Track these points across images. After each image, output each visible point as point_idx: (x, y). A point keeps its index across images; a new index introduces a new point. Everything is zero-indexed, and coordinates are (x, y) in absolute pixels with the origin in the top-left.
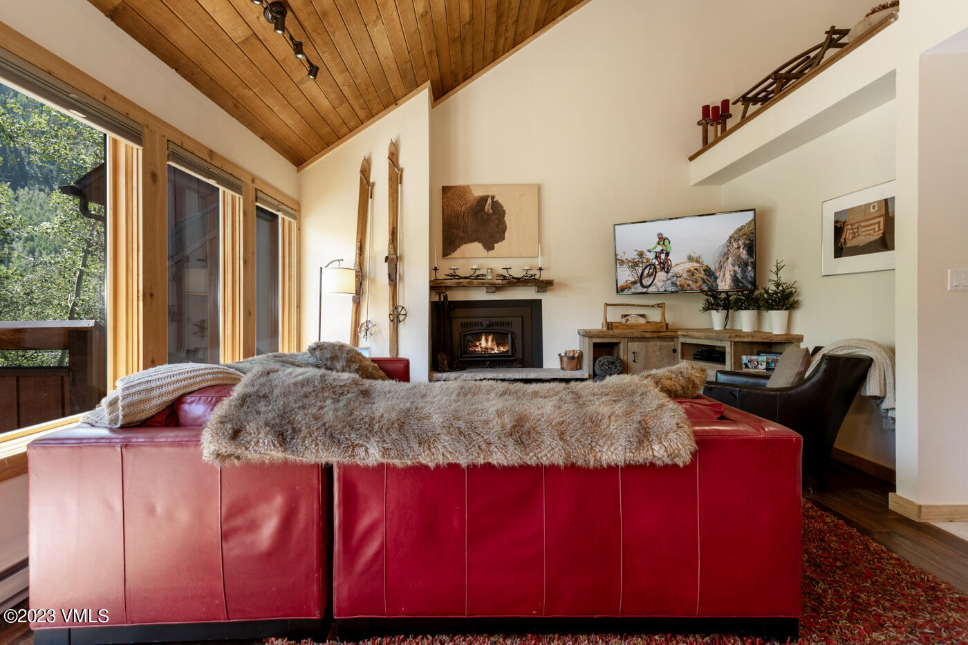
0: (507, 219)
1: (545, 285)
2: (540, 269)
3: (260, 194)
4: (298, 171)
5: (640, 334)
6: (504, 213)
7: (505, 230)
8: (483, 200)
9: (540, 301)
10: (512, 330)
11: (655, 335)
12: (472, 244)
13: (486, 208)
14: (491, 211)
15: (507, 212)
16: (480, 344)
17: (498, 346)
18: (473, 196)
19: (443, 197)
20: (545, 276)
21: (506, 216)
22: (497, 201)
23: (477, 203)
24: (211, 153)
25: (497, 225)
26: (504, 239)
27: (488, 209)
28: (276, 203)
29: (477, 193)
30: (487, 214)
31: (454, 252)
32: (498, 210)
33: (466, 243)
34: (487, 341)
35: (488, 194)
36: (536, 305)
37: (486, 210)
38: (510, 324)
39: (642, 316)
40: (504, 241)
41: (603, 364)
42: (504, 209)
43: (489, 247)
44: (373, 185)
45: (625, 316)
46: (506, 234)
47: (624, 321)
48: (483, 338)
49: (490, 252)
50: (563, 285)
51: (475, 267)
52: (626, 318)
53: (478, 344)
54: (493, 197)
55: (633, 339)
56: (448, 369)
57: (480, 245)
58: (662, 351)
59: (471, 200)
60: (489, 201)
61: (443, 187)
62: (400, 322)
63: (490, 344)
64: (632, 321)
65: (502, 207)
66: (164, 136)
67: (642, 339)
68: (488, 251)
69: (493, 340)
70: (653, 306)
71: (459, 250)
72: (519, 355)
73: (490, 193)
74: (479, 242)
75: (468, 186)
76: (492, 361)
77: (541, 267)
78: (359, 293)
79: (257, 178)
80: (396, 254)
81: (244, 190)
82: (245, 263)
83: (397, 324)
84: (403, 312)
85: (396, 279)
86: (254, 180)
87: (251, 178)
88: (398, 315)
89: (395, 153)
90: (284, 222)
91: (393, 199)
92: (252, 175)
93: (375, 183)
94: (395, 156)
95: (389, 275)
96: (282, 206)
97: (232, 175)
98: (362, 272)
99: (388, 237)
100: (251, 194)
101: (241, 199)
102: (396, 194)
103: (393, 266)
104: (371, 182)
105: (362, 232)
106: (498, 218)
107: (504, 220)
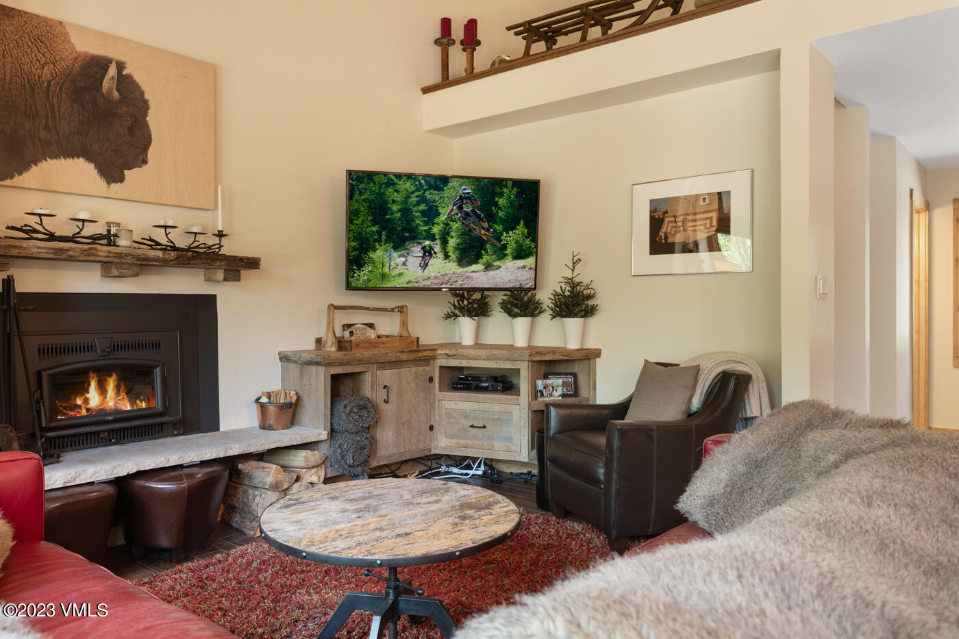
0: (151, 119)
2: (220, 235)
5: (395, 356)
6: (144, 106)
7: (148, 143)
8: (98, 65)
9: (212, 299)
12: (70, 161)
13: (106, 84)
14: (116, 94)
15: (151, 104)
16: (86, 401)
18: (74, 49)
20: (232, 248)
21: (150, 112)
22: (129, 77)
23: (81, 68)
25: (131, 130)
26: (145, 162)
27: (110, 90)
29: (83, 45)
30: (107, 99)
31: (20, 172)
32: (133, 95)
33: (54, 155)
34: (102, 390)
36: (207, 307)
37: (105, 90)
38: (155, 346)
39: (371, 326)
40: (145, 168)
42: (147, 97)
45: (349, 326)
46: (150, 151)
47: (349, 335)
48: (93, 384)
49: (113, 185)
51: (81, 216)
52: (350, 330)
53: (79, 402)
54: (121, 65)
55: (384, 364)
57: (92, 166)
59: (66, 57)
60: (112, 71)
64: (359, 334)
65: (142, 93)
68: (109, 183)
69: (118, 387)
70: (392, 310)
72: (176, 412)
73: (115, 55)
74: (89, 159)
76: (109, 431)
77: (222, 231)
106: (131, 115)
107: (146, 122)
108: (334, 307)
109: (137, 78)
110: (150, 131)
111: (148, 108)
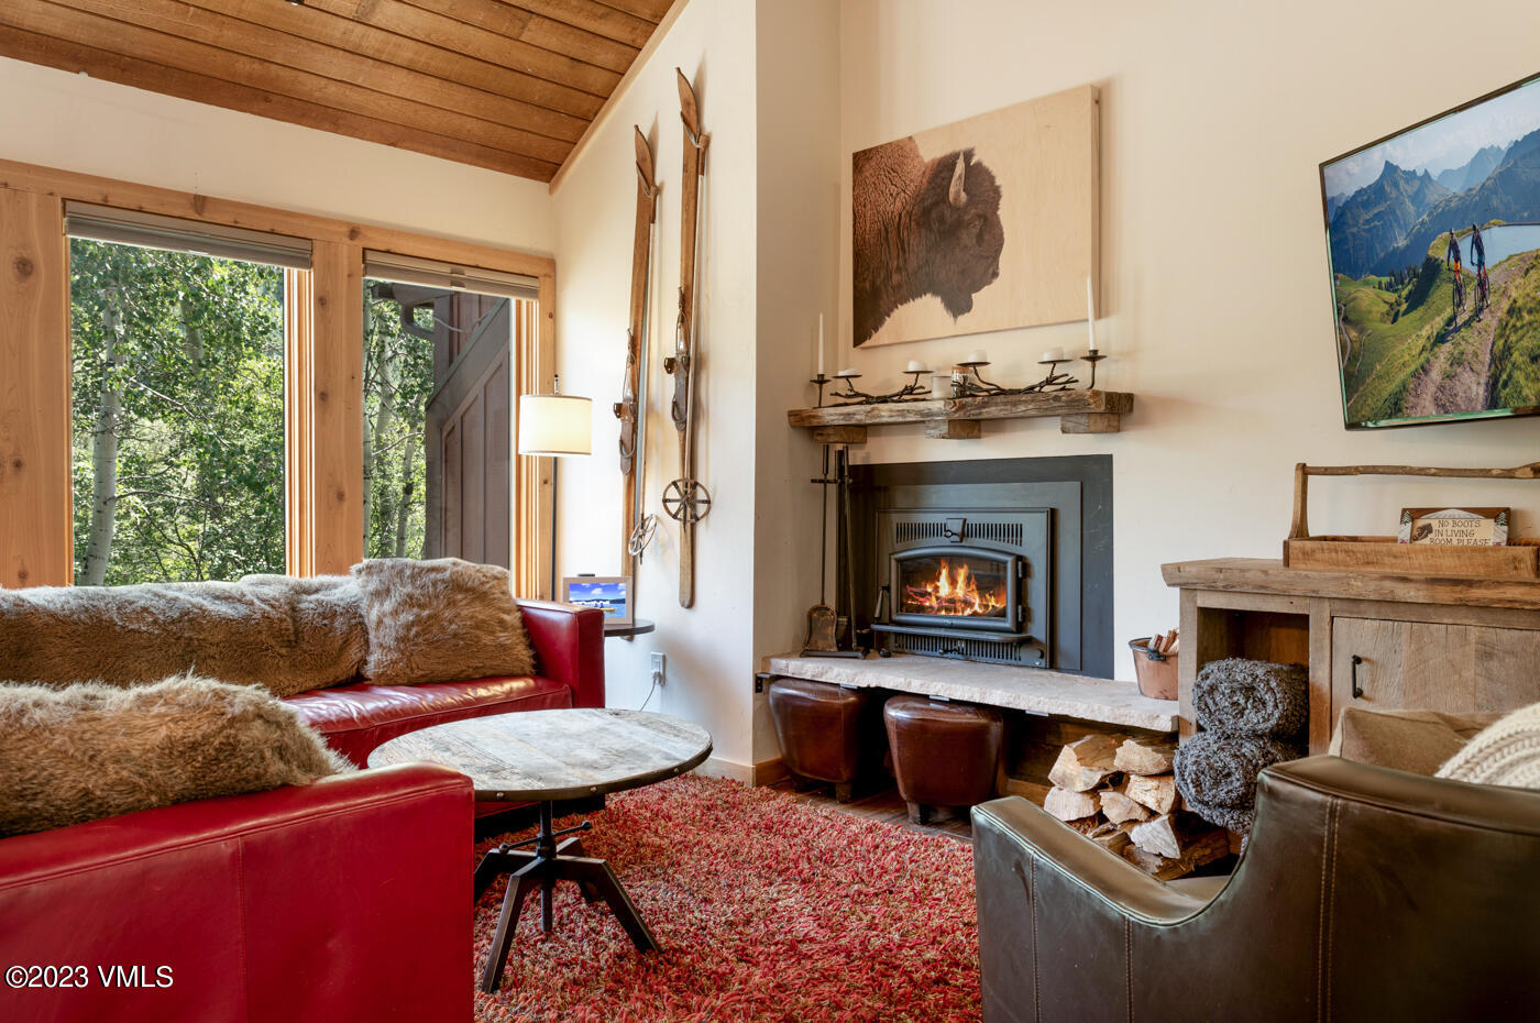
0: (1004, 213)
1: (1118, 409)
2: (1094, 357)
3: (371, 257)
4: (551, 191)
5: (1372, 585)
6: (997, 196)
7: (1001, 245)
8: (946, 166)
9: (1106, 461)
10: (1019, 551)
11: (1444, 594)
13: (952, 190)
14: (963, 196)
15: (1004, 191)
16: (936, 590)
17: (982, 597)
18: (923, 161)
19: (854, 181)
20: (1112, 377)
21: (1003, 203)
22: (979, 164)
23: (930, 182)
25: (980, 237)
26: (995, 274)
27: (958, 193)
28: (446, 269)
29: (930, 153)
30: (955, 208)
31: (876, 330)
32: (983, 187)
33: (904, 300)
34: (953, 582)
35: (957, 149)
36: (1094, 477)
37: (951, 199)
38: (1015, 532)
39: (1493, 514)
40: (996, 282)
41: (1213, 689)
42: (998, 182)
43: (958, 305)
44: (658, 191)
45: (1413, 514)
47: (1405, 532)
48: (944, 572)
49: (960, 318)
51: (912, 367)
52: (1421, 522)
54: (968, 155)
55: (1352, 604)
56: (835, 649)
57: (939, 299)
58: (1493, 663)
59: (915, 176)
60: (960, 168)
61: (856, 156)
63: (960, 591)
64: (1445, 532)
65: (992, 179)
67: (1389, 607)
68: (955, 316)
69: (968, 579)
70: (1508, 474)
71: (888, 321)
72: (1038, 629)
73: (961, 145)
74: (935, 293)
75: (910, 138)
76: (967, 641)
77: (1095, 352)
78: (630, 451)
79: (369, 228)
80: (688, 352)
81: (316, 258)
82: (322, 397)
83: (693, 526)
84: (701, 495)
85: (689, 414)
86: (354, 232)
87: (345, 229)
88: (691, 503)
89: (692, 101)
90: (519, 303)
91: (687, 214)
92: (348, 224)
93: (662, 184)
94: (693, 107)
95: (675, 404)
96: (469, 273)
97: (272, 232)
98: (636, 398)
99: (677, 311)
100: (345, 262)
101: (309, 276)
102: (693, 202)
103: (683, 382)
104: (658, 183)
105: (637, 307)
106: (979, 216)
107: (997, 217)
108: (1305, 471)
109: (986, 163)
110: (1001, 229)
111: (1000, 197)
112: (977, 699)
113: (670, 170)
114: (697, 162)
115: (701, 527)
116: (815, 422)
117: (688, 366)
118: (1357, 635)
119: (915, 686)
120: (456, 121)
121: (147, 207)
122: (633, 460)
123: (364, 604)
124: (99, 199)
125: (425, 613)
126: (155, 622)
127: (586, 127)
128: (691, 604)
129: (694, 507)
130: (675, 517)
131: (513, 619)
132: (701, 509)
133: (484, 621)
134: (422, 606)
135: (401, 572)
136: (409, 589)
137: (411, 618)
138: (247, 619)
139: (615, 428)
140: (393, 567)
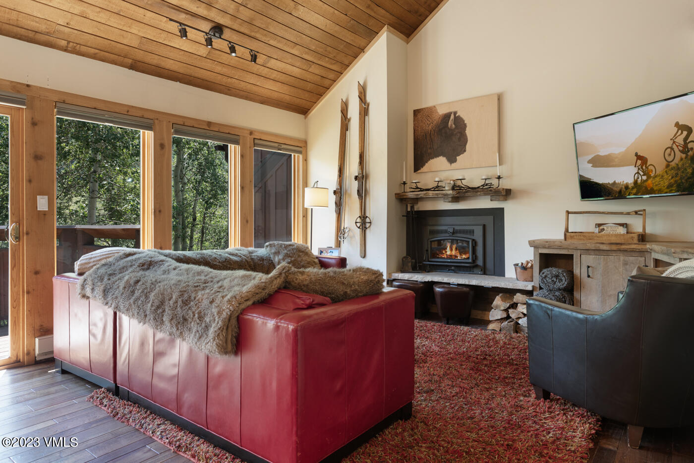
0: (468, 132)
1: (507, 194)
2: (499, 178)
3: (256, 141)
4: (305, 118)
5: (593, 245)
6: (465, 126)
7: (467, 142)
8: (447, 116)
9: (503, 209)
10: (473, 238)
11: (614, 247)
12: (438, 158)
13: (450, 124)
14: (453, 126)
15: (468, 125)
16: (446, 252)
17: (461, 255)
18: (439, 114)
19: (414, 119)
20: (505, 184)
21: (467, 129)
22: (459, 116)
23: (441, 121)
24: (209, 124)
25: (459, 139)
26: (465, 151)
27: (451, 125)
28: (276, 145)
29: (442, 111)
30: (451, 130)
31: (422, 167)
32: (460, 124)
33: (433, 158)
34: (451, 248)
35: (451, 111)
36: (498, 215)
37: (449, 126)
38: (472, 232)
39: (622, 225)
40: (465, 153)
41: (546, 277)
42: (466, 122)
43: (452, 160)
44: (349, 120)
45: (599, 225)
46: (467, 146)
47: (597, 230)
48: (448, 246)
49: (453, 164)
50: (523, 193)
51: (437, 179)
52: (601, 228)
53: (444, 252)
54: (455, 113)
55: (587, 251)
56: (411, 270)
57: (445, 158)
58: (628, 266)
59: (436, 118)
60: (452, 117)
61: (414, 111)
62: (366, 228)
63: (454, 253)
64: (608, 230)
65: (464, 121)
66: (169, 122)
67: (598, 251)
68: (451, 164)
69: (456, 248)
70: (628, 214)
71: (427, 164)
72: (480, 262)
73: (453, 110)
74: (444, 156)
75: (434, 106)
76: (455, 266)
77: (500, 176)
78: (339, 205)
79: (255, 131)
80: (363, 174)
81: (241, 141)
82: (242, 188)
83: (365, 231)
84: (368, 220)
85: (362, 194)
86: (251, 133)
87: (249, 132)
88: (364, 223)
89: (363, 92)
90: (294, 156)
91: (361, 128)
92: (250, 130)
93: (350, 118)
94: (363, 94)
95: (358, 191)
96: (283, 146)
97: (229, 133)
98: (341, 189)
99: (358, 160)
100: (249, 143)
101: (238, 148)
102: (363, 125)
103: (361, 183)
104: (348, 118)
105: (341, 158)
106: (459, 133)
107: (466, 133)
108: (568, 213)
109: (461, 116)
110: (467, 137)
111: (466, 127)
112: (467, 283)
113: (354, 113)
114: (364, 112)
115: (368, 231)
116: (405, 197)
117: (362, 178)
118: (588, 260)
119: (446, 280)
120: (283, 96)
121: (195, 126)
122: (340, 209)
123: (272, 256)
124: (182, 123)
125: (293, 259)
126: (219, 262)
127: (320, 98)
128: (364, 256)
129: (365, 224)
130: (359, 228)
131: (316, 260)
132: (368, 225)
133: (309, 262)
134: (291, 257)
135: (281, 246)
136: (286, 251)
137: (290, 261)
138: (242, 261)
139: (333, 199)
140: (278, 244)
